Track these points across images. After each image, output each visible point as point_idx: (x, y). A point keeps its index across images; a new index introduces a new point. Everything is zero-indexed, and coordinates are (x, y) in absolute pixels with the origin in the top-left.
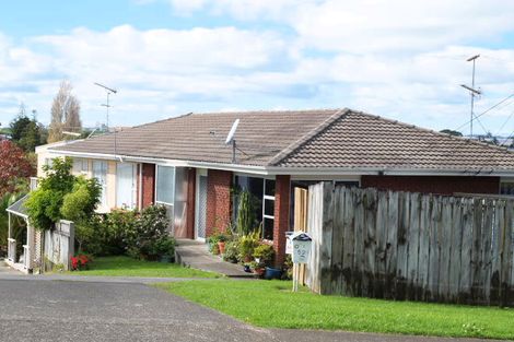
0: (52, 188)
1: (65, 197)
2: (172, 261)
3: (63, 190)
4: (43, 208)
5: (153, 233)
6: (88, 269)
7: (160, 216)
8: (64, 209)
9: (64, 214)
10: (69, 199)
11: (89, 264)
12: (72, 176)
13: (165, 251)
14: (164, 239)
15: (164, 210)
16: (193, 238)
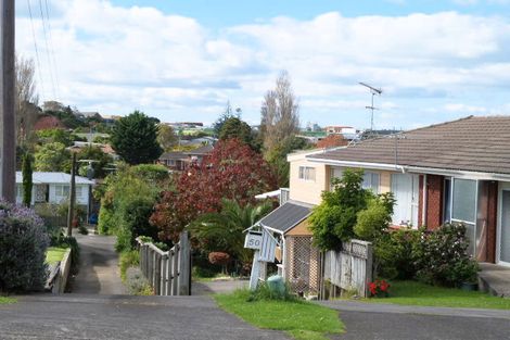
0: (342, 203)
1: (359, 214)
2: (476, 288)
3: (354, 206)
4: (331, 226)
5: (450, 256)
6: (387, 296)
7: (459, 237)
8: (358, 228)
9: (357, 233)
10: (363, 216)
11: (389, 291)
12: (363, 191)
13: (466, 276)
14: (465, 262)
15: (463, 230)
16: (494, 262)
